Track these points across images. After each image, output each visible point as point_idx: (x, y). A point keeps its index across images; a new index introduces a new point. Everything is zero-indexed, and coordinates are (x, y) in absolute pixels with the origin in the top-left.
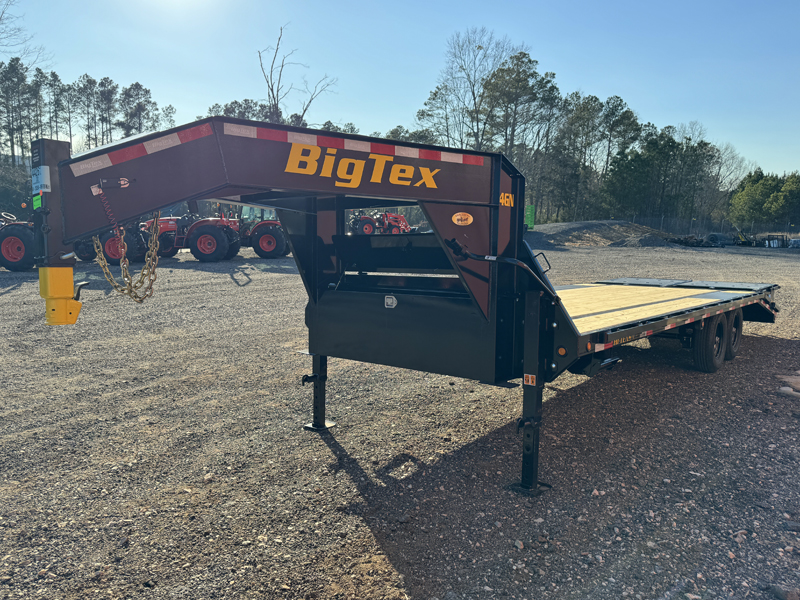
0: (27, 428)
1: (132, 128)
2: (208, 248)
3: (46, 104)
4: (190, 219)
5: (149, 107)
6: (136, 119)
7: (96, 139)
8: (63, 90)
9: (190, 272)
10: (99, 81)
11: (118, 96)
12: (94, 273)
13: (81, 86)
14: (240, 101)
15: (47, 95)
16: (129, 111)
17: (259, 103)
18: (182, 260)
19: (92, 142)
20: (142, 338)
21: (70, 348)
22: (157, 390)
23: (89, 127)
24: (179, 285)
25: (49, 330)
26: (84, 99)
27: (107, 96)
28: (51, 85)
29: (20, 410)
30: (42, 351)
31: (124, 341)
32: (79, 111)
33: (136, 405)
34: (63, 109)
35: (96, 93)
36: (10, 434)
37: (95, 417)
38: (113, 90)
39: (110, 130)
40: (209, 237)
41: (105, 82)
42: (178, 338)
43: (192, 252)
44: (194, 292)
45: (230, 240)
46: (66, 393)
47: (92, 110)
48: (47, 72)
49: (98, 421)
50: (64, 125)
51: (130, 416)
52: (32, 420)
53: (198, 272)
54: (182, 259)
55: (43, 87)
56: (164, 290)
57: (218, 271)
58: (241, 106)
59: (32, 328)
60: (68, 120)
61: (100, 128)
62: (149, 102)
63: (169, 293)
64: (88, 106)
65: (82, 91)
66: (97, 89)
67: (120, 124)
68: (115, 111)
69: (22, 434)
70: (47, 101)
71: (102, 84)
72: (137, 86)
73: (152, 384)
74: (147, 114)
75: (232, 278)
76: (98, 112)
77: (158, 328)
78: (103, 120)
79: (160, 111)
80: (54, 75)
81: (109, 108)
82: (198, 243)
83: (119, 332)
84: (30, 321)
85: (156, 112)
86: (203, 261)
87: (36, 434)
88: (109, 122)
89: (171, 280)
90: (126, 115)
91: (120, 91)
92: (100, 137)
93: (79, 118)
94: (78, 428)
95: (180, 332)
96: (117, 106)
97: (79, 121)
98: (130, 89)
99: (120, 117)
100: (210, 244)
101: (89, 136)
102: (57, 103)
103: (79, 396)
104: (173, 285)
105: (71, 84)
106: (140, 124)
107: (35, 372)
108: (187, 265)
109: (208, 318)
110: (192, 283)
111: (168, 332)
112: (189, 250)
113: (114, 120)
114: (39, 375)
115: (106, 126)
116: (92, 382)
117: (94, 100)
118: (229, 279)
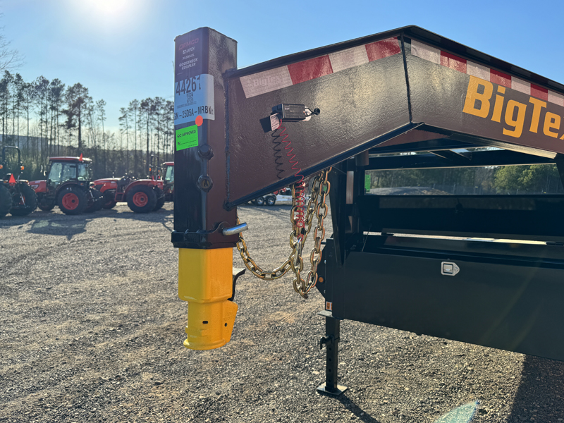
0: (31, 391)
1: (74, 114)
2: (140, 203)
3: (11, 97)
4: (128, 180)
5: (86, 101)
6: (76, 109)
7: (46, 122)
8: (24, 87)
9: (130, 221)
10: (51, 81)
11: (64, 92)
12: (55, 221)
13: (38, 84)
14: (153, 98)
15: (12, 89)
16: (72, 103)
17: (166, 100)
18: (120, 212)
19: (43, 124)
20: (111, 281)
21: (50, 292)
22: (147, 340)
23: (42, 113)
24: (125, 232)
25: (28, 273)
26: (39, 93)
27: (56, 92)
28: (16, 83)
29: (18, 366)
30: (25, 294)
31: (97, 285)
32: (35, 102)
33: (134, 358)
34: (23, 100)
35: (49, 89)
36: (13, 399)
37: (97, 375)
38: (61, 88)
39: (57, 116)
40: (142, 193)
41: (55, 82)
42: (142, 281)
43: (128, 205)
44: (139, 238)
45: (158, 196)
46: (60, 343)
47: (45, 101)
48: (13, 73)
49: (102, 382)
50: (24, 111)
51: (133, 373)
52: (33, 381)
53: (137, 221)
54: (120, 210)
55: (9, 84)
56: (114, 236)
57: (152, 220)
58: (152, 101)
59: (13, 270)
60: (26, 108)
61: (50, 114)
62: (87, 97)
63: (120, 238)
64: (42, 98)
65: (38, 88)
66: (50, 86)
67: (65, 112)
68: (62, 102)
69: (26, 399)
70: (12, 94)
71: (53, 83)
72: (79, 86)
73: (139, 332)
74: (85, 105)
75: (165, 226)
76: (49, 103)
77: (122, 271)
78: (53, 108)
79: (95, 103)
80: (18, 76)
81: (58, 100)
82: (134, 198)
83: (90, 275)
84: (10, 264)
85: (92, 104)
86: (138, 212)
87: (41, 400)
88: (57, 110)
89: (118, 227)
90: (70, 106)
91: (66, 88)
92: (50, 120)
93: (35, 107)
94: (84, 391)
95: (141, 275)
96: (63, 99)
97: (35, 109)
98: (73, 87)
99: (65, 107)
100: (142, 199)
101: (41, 120)
102: (20, 95)
103: (73, 346)
104: (121, 232)
105: (30, 82)
106: (80, 112)
107: (24, 317)
108: (125, 215)
109: (160, 261)
110: (135, 230)
111: (131, 274)
112: (126, 203)
113: (61, 109)
114: (29, 321)
115: (55, 113)
116: (80, 329)
117: (47, 94)
118: (162, 227)
